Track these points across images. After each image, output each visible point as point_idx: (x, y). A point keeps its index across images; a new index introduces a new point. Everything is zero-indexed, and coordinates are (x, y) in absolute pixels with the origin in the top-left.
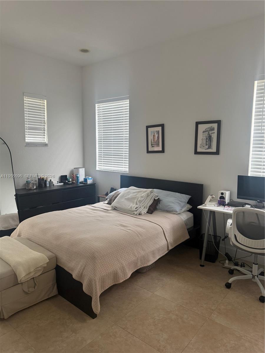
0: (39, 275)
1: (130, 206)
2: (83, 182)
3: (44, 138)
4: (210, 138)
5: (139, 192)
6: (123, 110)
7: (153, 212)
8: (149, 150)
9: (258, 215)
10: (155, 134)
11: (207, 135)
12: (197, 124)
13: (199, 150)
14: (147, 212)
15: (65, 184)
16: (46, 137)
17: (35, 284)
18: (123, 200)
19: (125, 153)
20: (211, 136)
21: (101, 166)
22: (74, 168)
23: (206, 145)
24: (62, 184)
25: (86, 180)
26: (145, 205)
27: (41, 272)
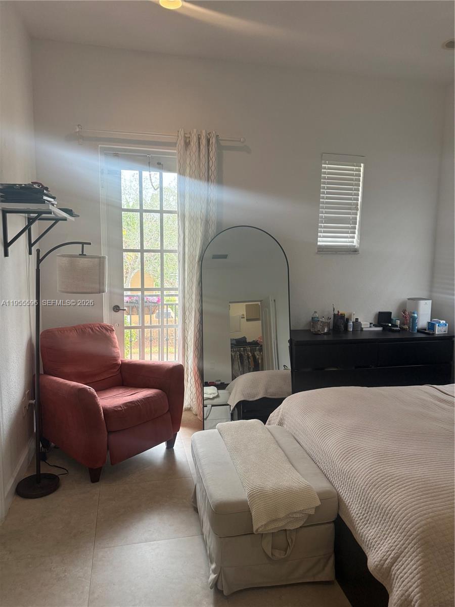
0: (297, 529)
2: (425, 330)
3: (353, 238)
15: (386, 329)
16: (356, 235)
17: (288, 544)
22: (409, 299)
24: (380, 329)
27: (303, 523)
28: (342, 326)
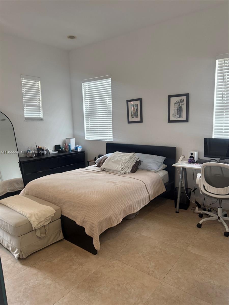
0: (48, 224)
1: (117, 167)
2: (74, 150)
3: (40, 113)
4: (180, 109)
5: (123, 156)
6: (106, 87)
7: (135, 172)
8: (130, 121)
9: (222, 168)
10: (135, 107)
11: (178, 106)
12: (170, 97)
13: (172, 119)
14: (131, 172)
15: (59, 152)
16: (41, 112)
17: (46, 230)
18: (110, 163)
19: (109, 125)
20: (181, 107)
21: (89, 136)
22: (66, 139)
23: (177, 115)
24: (57, 152)
25: (76, 148)
26: (129, 166)
27: (50, 221)
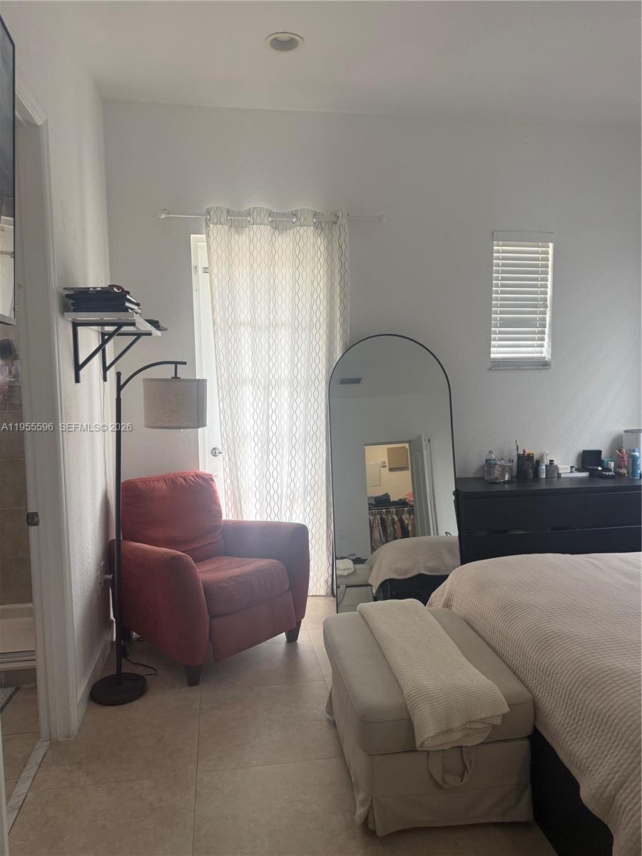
0: (477, 745)
3: (542, 346)
15: (594, 474)
16: (546, 343)
17: (465, 765)
27: (485, 737)
28: (531, 471)
